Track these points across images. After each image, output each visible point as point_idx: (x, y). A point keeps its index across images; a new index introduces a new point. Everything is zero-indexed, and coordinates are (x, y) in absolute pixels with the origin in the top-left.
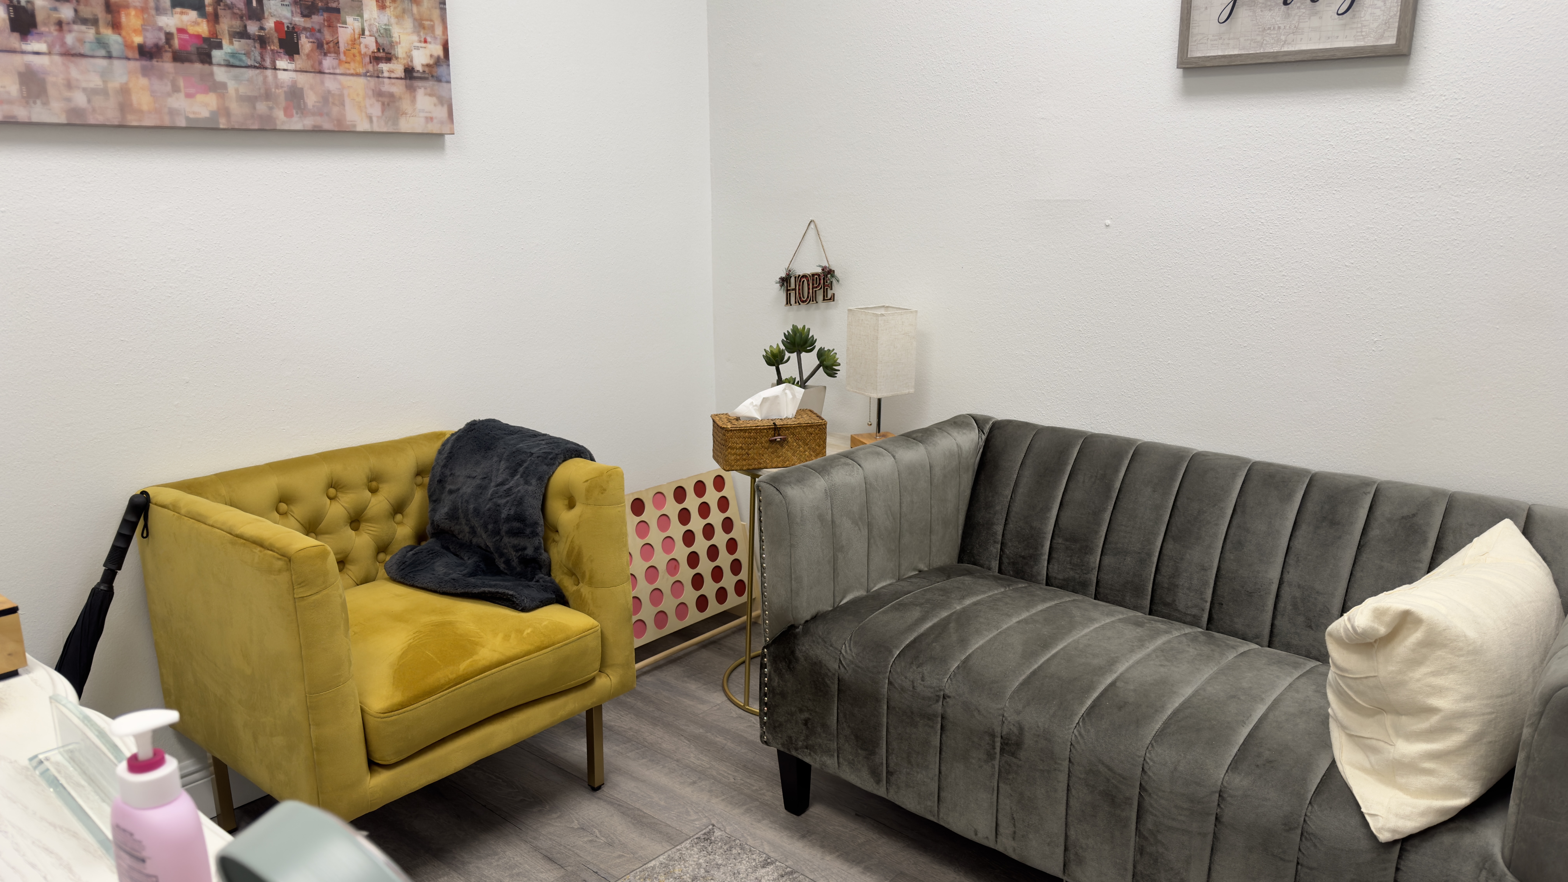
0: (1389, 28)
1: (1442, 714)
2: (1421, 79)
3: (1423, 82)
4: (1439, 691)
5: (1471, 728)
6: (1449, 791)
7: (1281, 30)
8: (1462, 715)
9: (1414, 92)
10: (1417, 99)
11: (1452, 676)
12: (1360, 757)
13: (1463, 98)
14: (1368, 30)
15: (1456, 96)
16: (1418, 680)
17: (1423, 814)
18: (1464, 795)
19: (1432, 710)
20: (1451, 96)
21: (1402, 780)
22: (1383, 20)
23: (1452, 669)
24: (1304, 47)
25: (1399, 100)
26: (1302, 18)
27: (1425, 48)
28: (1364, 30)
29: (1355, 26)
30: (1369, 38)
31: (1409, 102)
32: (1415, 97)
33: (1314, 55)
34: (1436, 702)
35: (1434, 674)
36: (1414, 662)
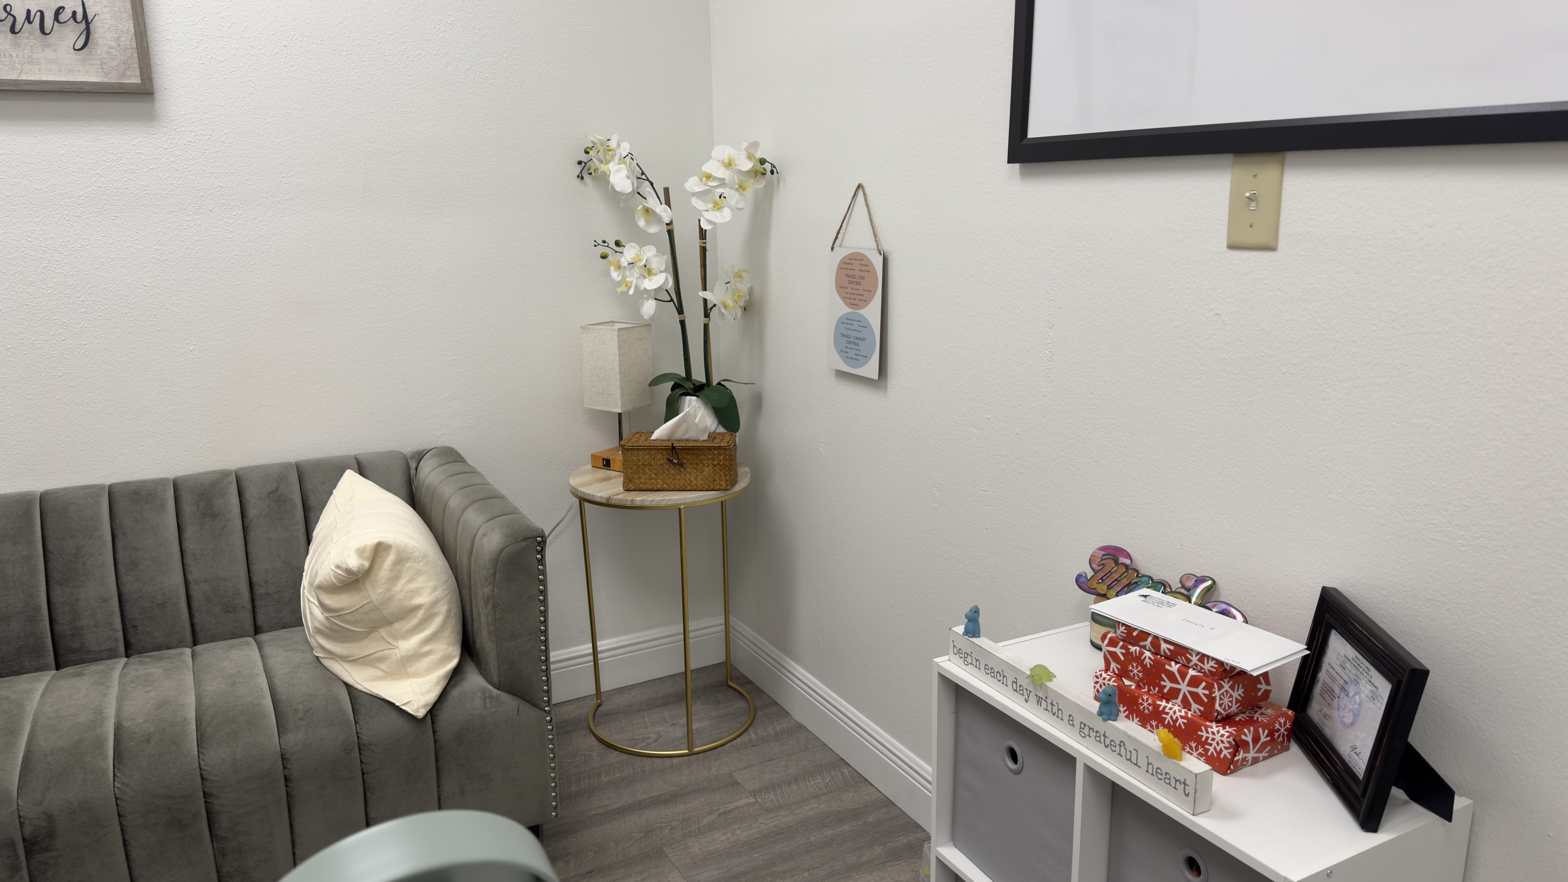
0: (128, 67)
1: (424, 607)
2: (170, 116)
3: (172, 119)
4: (416, 592)
5: (443, 608)
6: (446, 659)
7: (14, 59)
8: (435, 603)
9: (165, 127)
10: (170, 133)
11: (421, 578)
12: (370, 672)
13: (211, 135)
14: (108, 67)
15: (204, 133)
16: (401, 591)
17: (437, 683)
18: (454, 657)
19: (417, 608)
20: (200, 132)
21: (410, 670)
22: (121, 60)
23: (419, 573)
24: (45, 78)
25: (154, 134)
26: (33, 48)
27: (166, 88)
28: (104, 67)
29: (94, 62)
30: (112, 75)
31: (164, 136)
32: (168, 132)
33: (61, 86)
34: (417, 601)
35: (410, 581)
36: (394, 578)
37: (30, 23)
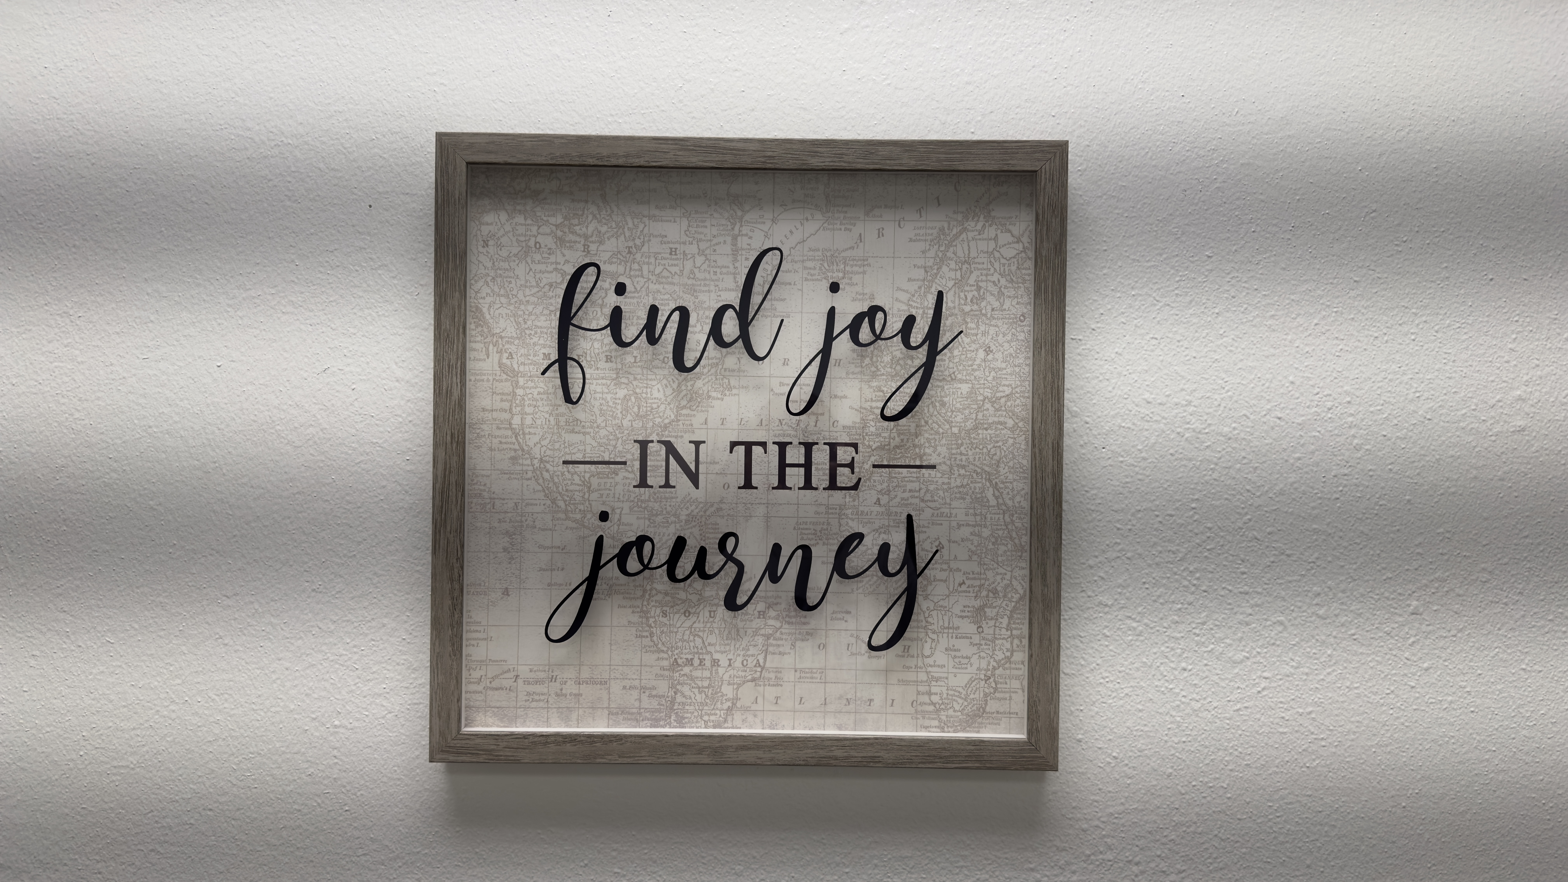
0: (996, 689)
2: (1079, 820)
3: (1085, 826)
7: (721, 671)
9: (1064, 850)
10: (1074, 868)
13: (1180, 872)
14: (944, 689)
15: (1163, 866)
20: (1153, 865)
22: (979, 669)
24: (786, 729)
25: (1032, 870)
26: (771, 641)
27: (1079, 741)
28: (934, 690)
29: (911, 676)
30: (951, 712)
31: (1056, 876)
32: (1068, 864)
33: (822, 753)
37: (775, 579)
